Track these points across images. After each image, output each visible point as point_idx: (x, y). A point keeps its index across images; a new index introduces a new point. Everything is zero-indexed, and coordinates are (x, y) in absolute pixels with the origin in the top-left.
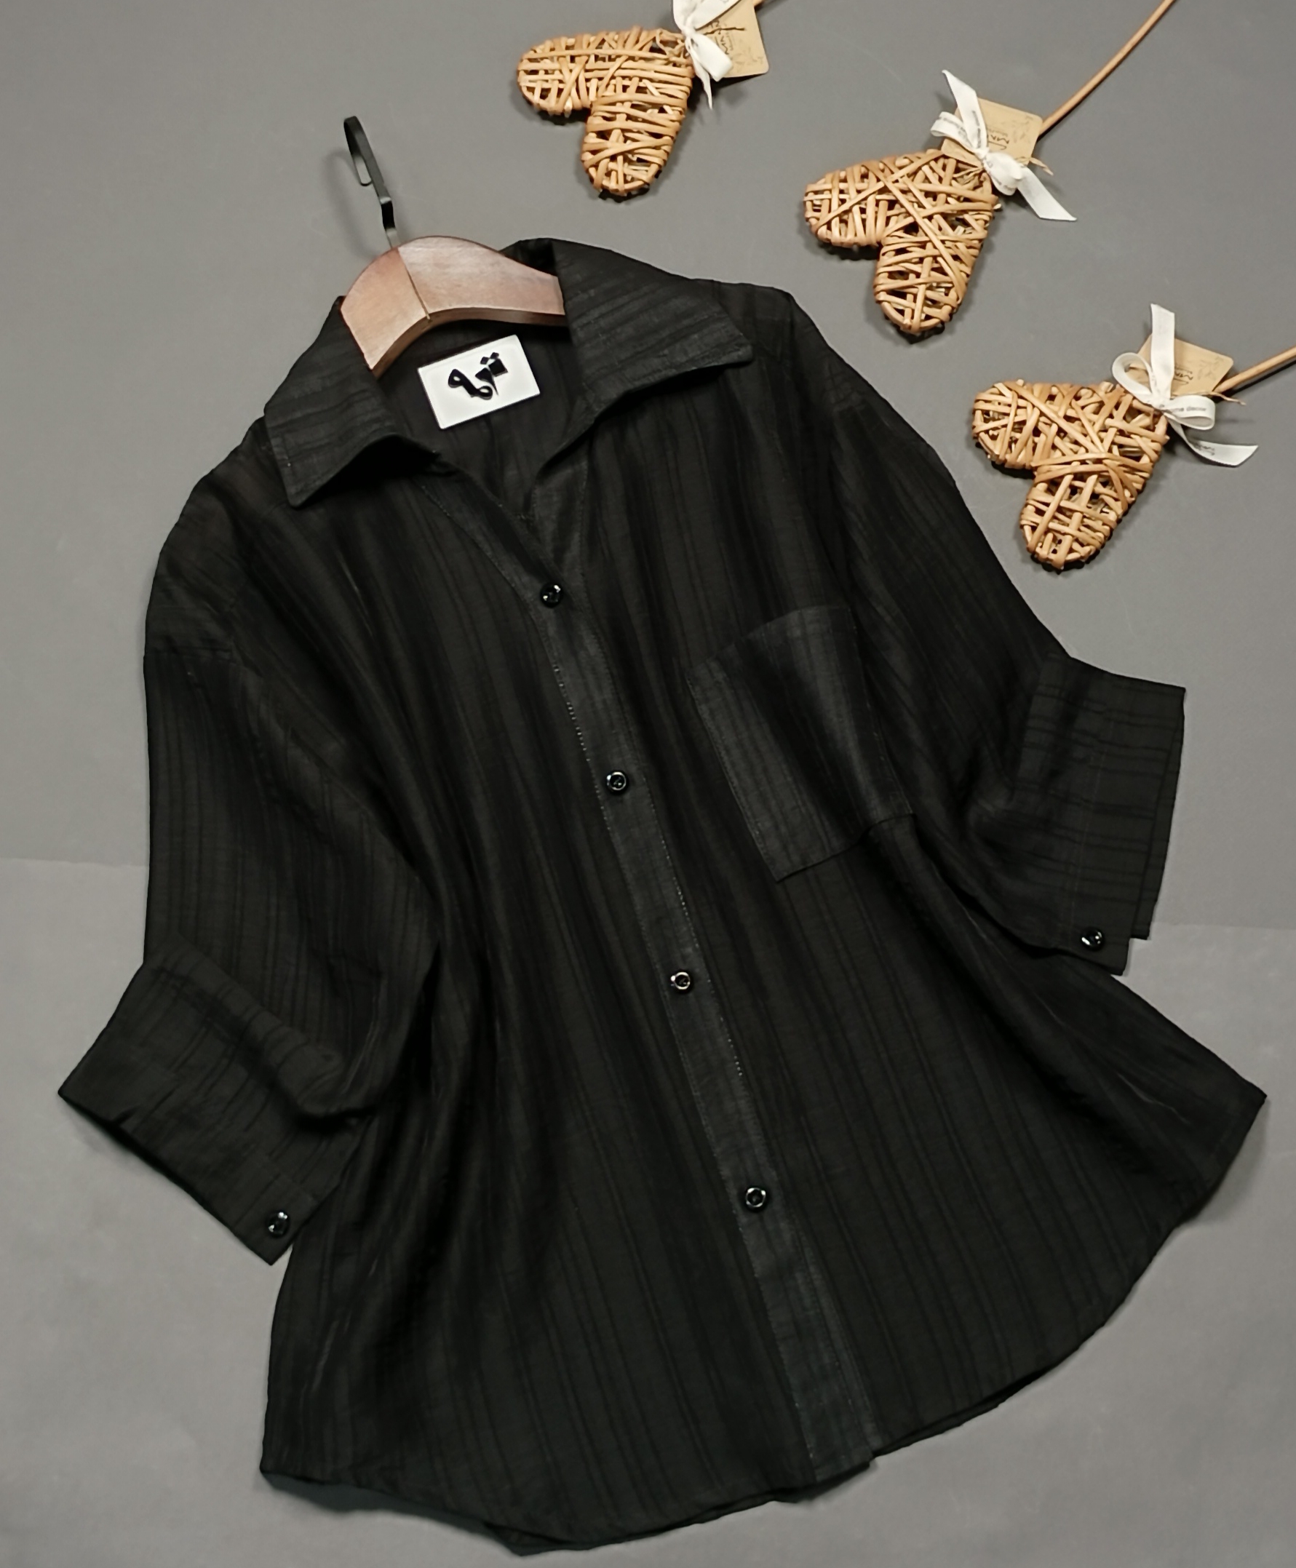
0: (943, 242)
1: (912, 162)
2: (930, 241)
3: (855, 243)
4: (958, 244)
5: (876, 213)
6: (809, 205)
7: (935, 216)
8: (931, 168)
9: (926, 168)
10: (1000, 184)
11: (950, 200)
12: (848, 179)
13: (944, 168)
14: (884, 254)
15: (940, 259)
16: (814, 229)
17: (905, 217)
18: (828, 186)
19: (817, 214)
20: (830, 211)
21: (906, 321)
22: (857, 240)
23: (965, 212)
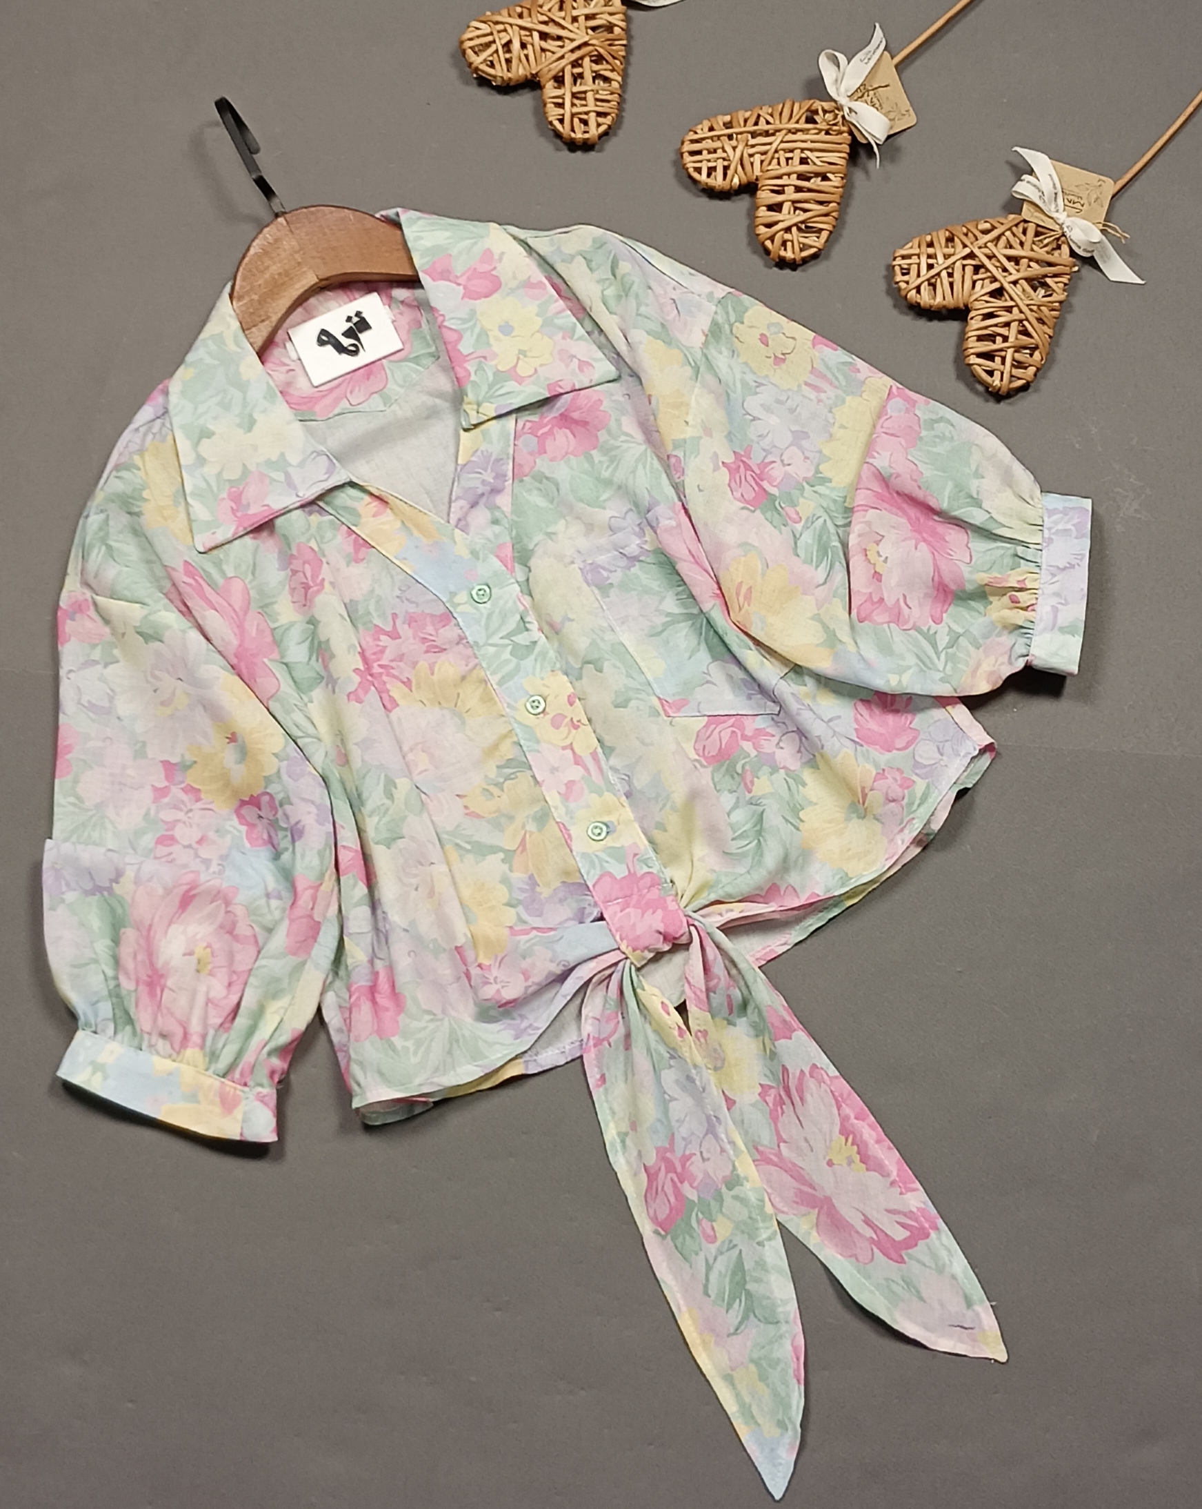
0: (1028, 305)
1: (994, 228)
2: (1017, 306)
3: (944, 307)
4: (1042, 308)
5: (963, 276)
6: (897, 268)
7: (1022, 282)
8: (1014, 235)
9: (1008, 233)
10: (1079, 247)
11: (1032, 264)
12: (936, 243)
13: (1024, 232)
14: (972, 318)
15: (1025, 323)
16: (903, 293)
17: (991, 282)
18: (917, 251)
19: (906, 278)
20: (919, 276)
21: (996, 381)
22: (945, 303)
23: (1046, 276)
